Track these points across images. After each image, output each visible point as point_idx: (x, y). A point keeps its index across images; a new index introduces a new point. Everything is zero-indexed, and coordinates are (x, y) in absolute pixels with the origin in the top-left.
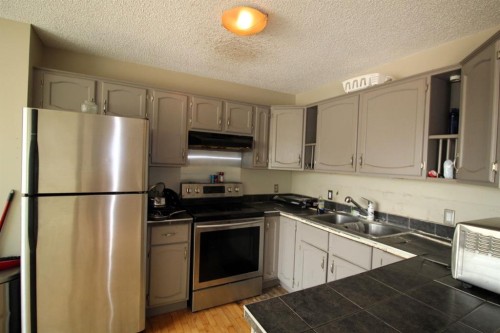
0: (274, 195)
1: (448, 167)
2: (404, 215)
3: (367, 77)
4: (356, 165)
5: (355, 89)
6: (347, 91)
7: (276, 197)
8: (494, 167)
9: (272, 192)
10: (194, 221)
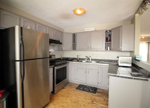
0: (61, 58)
1: (109, 48)
2: (97, 59)
3: (91, 28)
4: (89, 49)
5: (88, 31)
6: (86, 31)
7: (62, 59)
8: (121, 48)
9: (61, 57)
10: (54, 66)
